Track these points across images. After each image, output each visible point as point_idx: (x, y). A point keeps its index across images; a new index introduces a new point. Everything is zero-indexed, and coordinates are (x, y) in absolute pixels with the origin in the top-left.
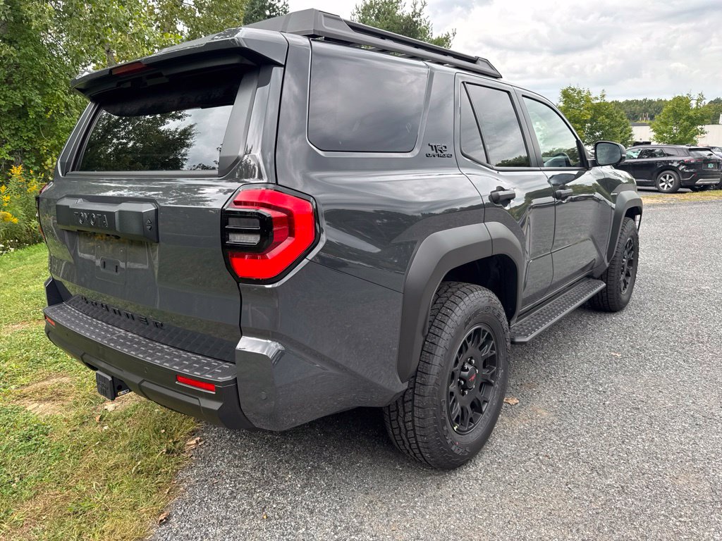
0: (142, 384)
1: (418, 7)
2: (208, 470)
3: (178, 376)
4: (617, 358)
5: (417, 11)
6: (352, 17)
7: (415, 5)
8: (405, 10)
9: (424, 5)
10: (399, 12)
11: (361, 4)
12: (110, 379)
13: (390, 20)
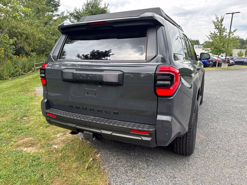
0: (112, 134)
1: (106, 5)
2: (111, 165)
3: (131, 130)
4: (210, 118)
5: (106, 7)
6: (83, 7)
7: (105, 5)
8: (102, 6)
9: (108, 5)
10: (99, 7)
11: (86, 3)
12: (92, 134)
13: (97, 9)
